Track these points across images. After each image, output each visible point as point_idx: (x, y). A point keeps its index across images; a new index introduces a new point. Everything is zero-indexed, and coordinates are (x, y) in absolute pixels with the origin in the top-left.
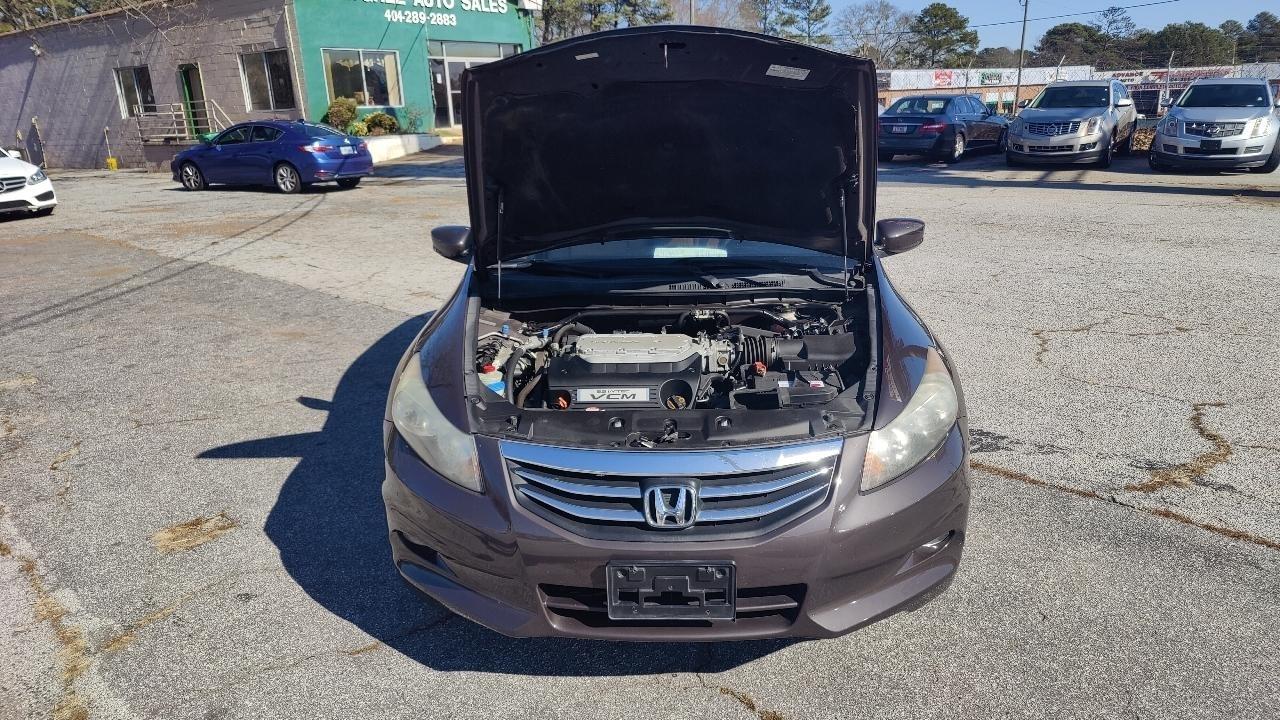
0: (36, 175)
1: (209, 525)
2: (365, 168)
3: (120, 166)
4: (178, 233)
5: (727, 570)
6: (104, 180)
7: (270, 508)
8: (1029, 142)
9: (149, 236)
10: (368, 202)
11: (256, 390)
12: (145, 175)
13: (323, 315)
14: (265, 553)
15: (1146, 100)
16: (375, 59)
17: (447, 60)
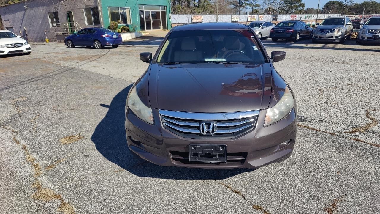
0: (26, 42)
1: (76, 137)
2: (120, 42)
3: (50, 41)
4: (66, 59)
5: (224, 147)
6: (45, 45)
7: (93, 133)
8: (319, 35)
9: (58, 60)
10: (121, 52)
11: (89, 102)
12: (57, 44)
13: (108, 82)
14: (91, 145)
15: (356, 24)
16: (123, 10)
17: (145, 10)
